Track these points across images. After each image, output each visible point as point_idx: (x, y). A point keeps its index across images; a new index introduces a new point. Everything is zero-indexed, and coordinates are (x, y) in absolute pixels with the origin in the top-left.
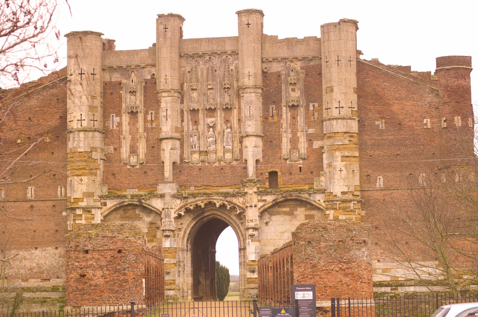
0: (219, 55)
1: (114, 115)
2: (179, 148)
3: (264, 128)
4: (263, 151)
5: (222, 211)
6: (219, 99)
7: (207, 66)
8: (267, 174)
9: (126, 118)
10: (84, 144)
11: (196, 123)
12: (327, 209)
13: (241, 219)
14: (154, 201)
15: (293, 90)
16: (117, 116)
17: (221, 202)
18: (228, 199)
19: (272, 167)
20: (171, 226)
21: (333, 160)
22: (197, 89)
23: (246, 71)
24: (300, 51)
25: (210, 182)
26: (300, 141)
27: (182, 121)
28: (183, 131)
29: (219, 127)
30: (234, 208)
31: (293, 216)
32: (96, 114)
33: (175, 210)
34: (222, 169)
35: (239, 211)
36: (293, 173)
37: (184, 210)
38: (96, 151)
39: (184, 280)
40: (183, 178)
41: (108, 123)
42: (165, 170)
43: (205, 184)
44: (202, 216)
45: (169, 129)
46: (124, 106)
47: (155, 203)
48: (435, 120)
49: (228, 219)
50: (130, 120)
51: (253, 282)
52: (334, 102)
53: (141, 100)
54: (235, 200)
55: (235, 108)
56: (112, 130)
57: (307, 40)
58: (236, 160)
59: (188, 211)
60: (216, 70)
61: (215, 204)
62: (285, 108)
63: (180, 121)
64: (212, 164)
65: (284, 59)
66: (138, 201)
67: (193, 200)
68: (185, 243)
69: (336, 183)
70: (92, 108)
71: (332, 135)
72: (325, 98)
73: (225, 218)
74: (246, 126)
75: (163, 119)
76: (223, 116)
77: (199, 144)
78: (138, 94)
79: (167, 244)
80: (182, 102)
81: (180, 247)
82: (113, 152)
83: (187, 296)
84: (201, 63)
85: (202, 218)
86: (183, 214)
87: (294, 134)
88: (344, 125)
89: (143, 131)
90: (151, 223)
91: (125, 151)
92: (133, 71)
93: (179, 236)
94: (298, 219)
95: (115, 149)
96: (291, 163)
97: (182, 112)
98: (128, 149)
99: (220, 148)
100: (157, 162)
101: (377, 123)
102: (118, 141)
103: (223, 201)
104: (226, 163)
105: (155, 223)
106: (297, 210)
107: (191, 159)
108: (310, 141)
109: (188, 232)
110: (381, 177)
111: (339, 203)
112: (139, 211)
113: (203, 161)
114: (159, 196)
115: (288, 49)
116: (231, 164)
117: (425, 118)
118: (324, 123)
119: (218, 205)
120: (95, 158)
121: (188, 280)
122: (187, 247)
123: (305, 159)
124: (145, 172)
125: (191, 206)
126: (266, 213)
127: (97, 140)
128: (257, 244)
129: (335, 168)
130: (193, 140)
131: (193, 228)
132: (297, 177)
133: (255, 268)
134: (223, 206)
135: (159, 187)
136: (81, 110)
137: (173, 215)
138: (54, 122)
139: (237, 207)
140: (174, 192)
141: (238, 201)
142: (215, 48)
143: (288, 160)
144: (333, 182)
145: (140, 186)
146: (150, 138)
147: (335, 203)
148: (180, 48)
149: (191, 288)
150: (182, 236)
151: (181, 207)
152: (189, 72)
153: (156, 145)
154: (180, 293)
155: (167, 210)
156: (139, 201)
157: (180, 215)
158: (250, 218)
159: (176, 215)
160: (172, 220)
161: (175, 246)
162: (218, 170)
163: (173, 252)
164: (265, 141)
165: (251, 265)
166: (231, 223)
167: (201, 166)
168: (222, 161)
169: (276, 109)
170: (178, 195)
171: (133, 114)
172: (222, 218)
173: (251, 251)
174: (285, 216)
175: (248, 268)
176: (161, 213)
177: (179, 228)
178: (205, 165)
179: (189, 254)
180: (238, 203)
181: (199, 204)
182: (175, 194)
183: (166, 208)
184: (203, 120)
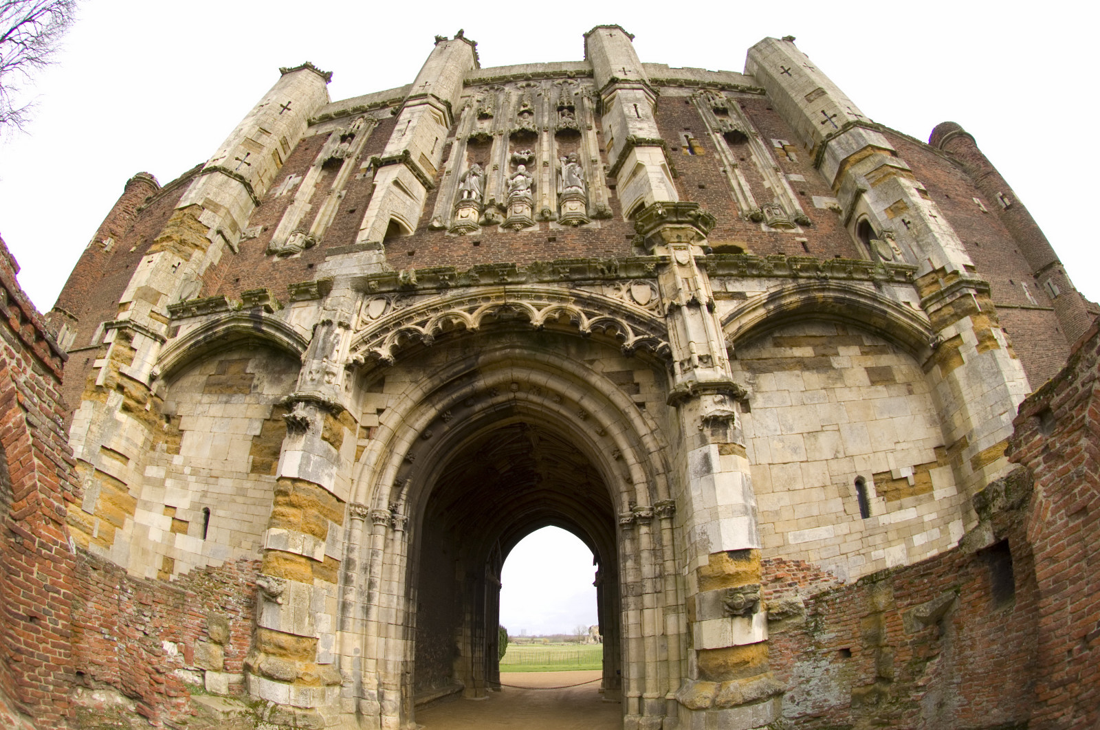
0: (548, 77)
1: (294, 175)
2: (421, 200)
5: (553, 360)
6: (546, 120)
9: (312, 176)
11: (480, 163)
13: (636, 389)
14: (297, 311)
16: (297, 176)
17: (555, 305)
18: (585, 292)
19: (723, 237)
20: (322, 388)
22: (491, 116)
23: (617, 67)
24: (719, 80)
26: (779, 191)
27: (444, 160)
28: (442, 171)
29: (544, 158)
30: (613, 325)
31: (832, 373)
33: (357, 335)
35: (631, 339)
36: (789, 253)
37: (392, 338)
39: (366, 646)
41: (276, 190)
44: (467, 390)
46: (320, 156)
47: (298, 316)
49: (574, 395)
53: (359, 143)
54: (612, 295)
55: (590, 128)
56: (277, 198)
58: (601, 216)
60: (540, 95)
61: (524, 318)
63: (437, 155)
64: (518, 226)
65: (690, 83)
66: (252, 318)
67: (434, 299)
68: (386, 489)
73: (562, 399)
74: (631, 130)
75: (395, 135)
77: (483, 192)
78: (357, 139)
79: (293, 461)
80: (452, 134)
81: (361, 501)
82: (257, 235)
84: (507, 89)
86: (385, 353)
89: (340, 187)
91: (284, 230)
92: (362, 115)
93: (363, 458)
94: (849, 382)
95: (266, 230)
96: (773, 230)
97: (447, 149)
98: (293, 225)
99: (546, 190)
102: (279, 214)
103: (562, 300)
106: (837, 354)
107: (453, 222)
108: (802, 193)
109: (402, 448)
112: (257, 367)
113: (488, 224)
114: (314, 290)
115: (693, 75)
116: (585, 226)
119: (538, 318)
121: (387, 649)
122: (393, 509)
123: (807, 225)
125: (423, 324)
130: (465, 185)
133: (752, 591)
135: (325, 264)
139: (624, 322)
140: (370, 272)
141: (626, 297)
142: (540, 70)
143: (764, 224)
146: (352, 195)
148: (465, 74)
150: (375, 461)
151: (384, 329)
152: (478, 100)
153: (360, 207)
155: (325, 331)
156: (256, 317)
157: (373, 357)
158: (698, 351)
159: (360, 356)
160: (334, 370)
161: (329, 484)
162: (537, 244)
163: (313, 504)
164: (682, 184)
165: (726, 578)
166: (587, 416)
167: (482, 236)
168: (554, 220)
169: (695, 138)
170: (381, 279)
171: (332, 165)
172: (547, 403)
173: (721, 500)
174: (807, 374)
175: (709, 594)
176: (305, 348)
177: (368, 428)
178: (496, 234)
179: (398, 543)
180: (628, 303)
181: (457, 316)
182: (367, 279)
183: (324, 323)
184: (500, 152)
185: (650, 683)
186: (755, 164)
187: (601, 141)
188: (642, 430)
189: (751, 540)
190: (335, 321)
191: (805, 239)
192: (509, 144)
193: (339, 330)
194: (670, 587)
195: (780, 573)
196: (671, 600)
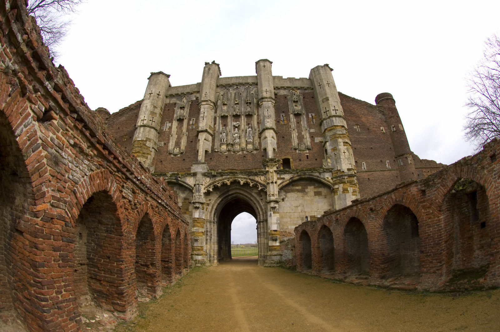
0: (243, 85)
1: (168, 122)
2: (211, 142)
3: (277, 128)
4: (277, 143)
5: (245, 189)
6: (243, 109)
7: (235, 92)
8: (281, 160)
9: (175, 124)
10: (142, 135)
11: (225, 125)
12: (336, 184)
13: (261, 196)
14: (188, 179)
15: (296, 106)
16: (169, 123)
17: (245, 180)
18: (251, 177)
19: (285, 155)
20: (200, 199)
21: (338, 145)
22: (227, 105)
23: (264, 89)
24: (298, 85)
25: (234, 167)
26: (305, 137)
27: (215, 124)
28: (215, 130)
29: (242, 127)
30: (257, 185)
31: (305, 193)
32: (155, 118)
33: (205, 186)
34: (245, 157)
35: (260, 188)
36: (302, 159)
37: (212, 187)
38: (150, 141)
39: (211, 247)
40: (212, 163)
41: (163, 127)
42: (199, 155)
43: (230, 168)
44: (227, 194)
45: (205, 125)
46: (175, 116)
47: (189, 180)
48: (386, 128)
49: (249, 196)
50: (178, 125)
51: (275, 250)
52: (331, 106)
53: (187, 112)
54: (257, 179)
55: (255, 114)
56: (165, 131)
57: (301, 79)
58: (256, 150)
59: (216, 188)
60: (241, 94)
61: (239, 182)
62: (292, 115)
63: (213, 123)
64: (236, 152)
65: (288, 88)
66: (175, 179)
67: (220, 178)
68: (212, 216)
69: (343, 162)
70: (153, 113)
71: (333, 128)
72: (322, 106)
73: (247, 196)
74: (265, 123)
75: (201, 119)
76: (246, 120)
77: (227, 139)
78: (186, 109)
79: (196, 215)
80: (216, 112)
81: (208, 219)
82: (163, 146)
83: (214, 260)
84: (231, 90)
85: (227, 197)
86: (211, 190)
87: (300, 133)
88: (341, 121)
89: (186, 131)
90: (185, 199)
91: (171, 145)
92: (185, 97)
93: (208, 210)
94: (309, 195)
95: (165, 144)
96: (300, 152)
97: (215, 118)
98: (174, 144)
99: (243, 140)
100: (193, 152)
101: (355, 127)
102: (168, 139)
103: (246, 179)
104: (248, 152)
105: (188, 199)
106: (307, 188)
107: (220, 150)
108: (312, 137)
109: (215, 207)
110: (364, 163)
111: (347, 177)
112: (177, 189)
113: (229, 151)
114: (192, 174)
115: (290, 83)
116: (252, 152)
117: (381, 126)
118: (325, 122)
119: (242, 183)
120: (148, 146)
121: (214, 247)
122: (214, 219)
123: (310, 149)
124: (184, 160)
125: (218, 183)
126: (282, 191)
127: (152, 134)
128: (277, 215)
129: (339, 150)
130: (222, 136)
131: (219, 204)
132: (306, 163)
133: (277, 237)
134: (246, 184)
135: (193, 168)
136: (145, 114)
137: (203, 191)
138: (131, 128)
139: (259, 184)
140: (206, 171)
141: (259, 179)
142: (241, 81)
143: (297, 150)
144: (339, 161)
145: (179, 170)
146: (190, 135)
147: (344, 177)
148: (217, 82)
149: (216, 253)
150: (210, 210)
151: (210, 185)
152: (222, 95)
153: (194, 141)
154: (207, 257)
155: (197, 186)
156: (177, 179)
157: (208, 191)
158: (272, 193)
159: (206, 191)
160: (202, 195)
161: (203, 218)
162: (241, 158)
163: (202, 222)
164: (278, 137)
165: (273, 234)
166: (251, 200)
167: (228, 155)
168: (245, 150)
169: (285, 116)
170: (208, 174)
171: (180, 120)
172: (244, 197)
173: (273, 221)
174: (298, 193)
175: (270, 237)
176: (193, 189)
177: (208, 204)
178: (231, 154)
179: (215, 226)
180: (260, 181)
181: (225, 182)
182: (205, 173)
183: (197, 184)
184: (231, 122)
185: (262, 252)
186: (301, 125)
187: (258, 118)
188: (262, 205)
189: (277, 228)
190: (200, 184)
191: (308, 154)
192: (233, 118)
193: (201, 186)
194: (266, 234)
195: (284, 234)
196: (266, 237)
